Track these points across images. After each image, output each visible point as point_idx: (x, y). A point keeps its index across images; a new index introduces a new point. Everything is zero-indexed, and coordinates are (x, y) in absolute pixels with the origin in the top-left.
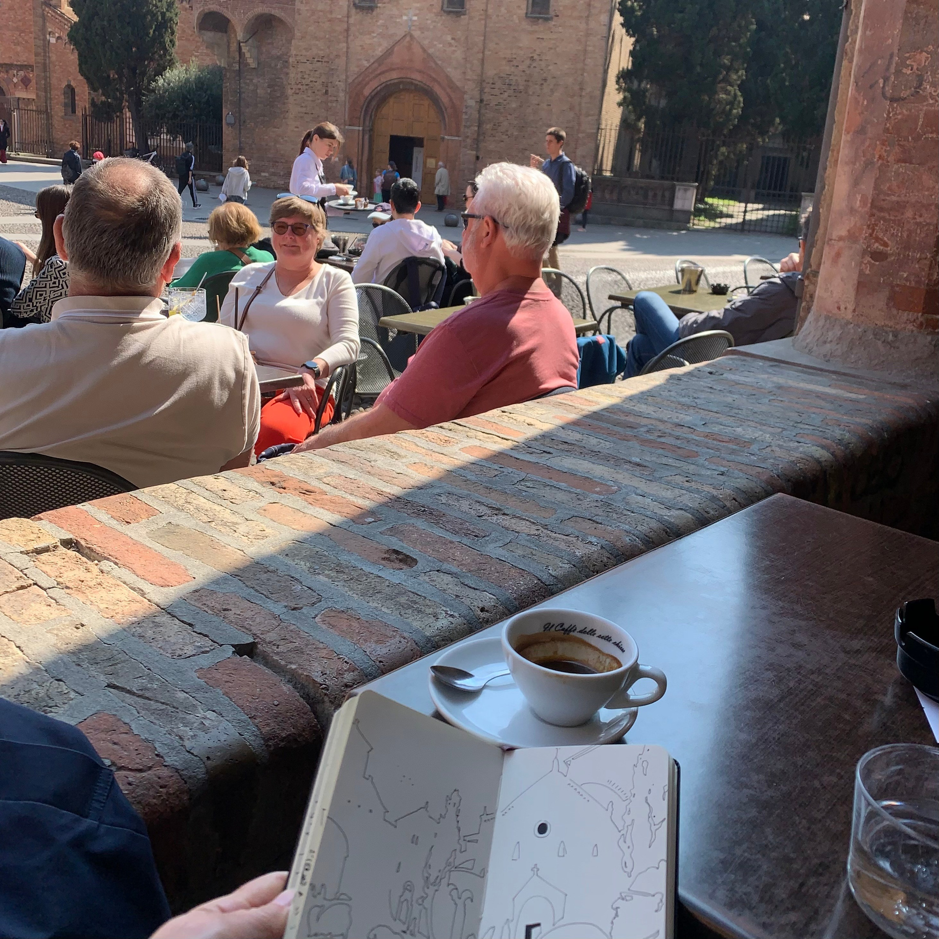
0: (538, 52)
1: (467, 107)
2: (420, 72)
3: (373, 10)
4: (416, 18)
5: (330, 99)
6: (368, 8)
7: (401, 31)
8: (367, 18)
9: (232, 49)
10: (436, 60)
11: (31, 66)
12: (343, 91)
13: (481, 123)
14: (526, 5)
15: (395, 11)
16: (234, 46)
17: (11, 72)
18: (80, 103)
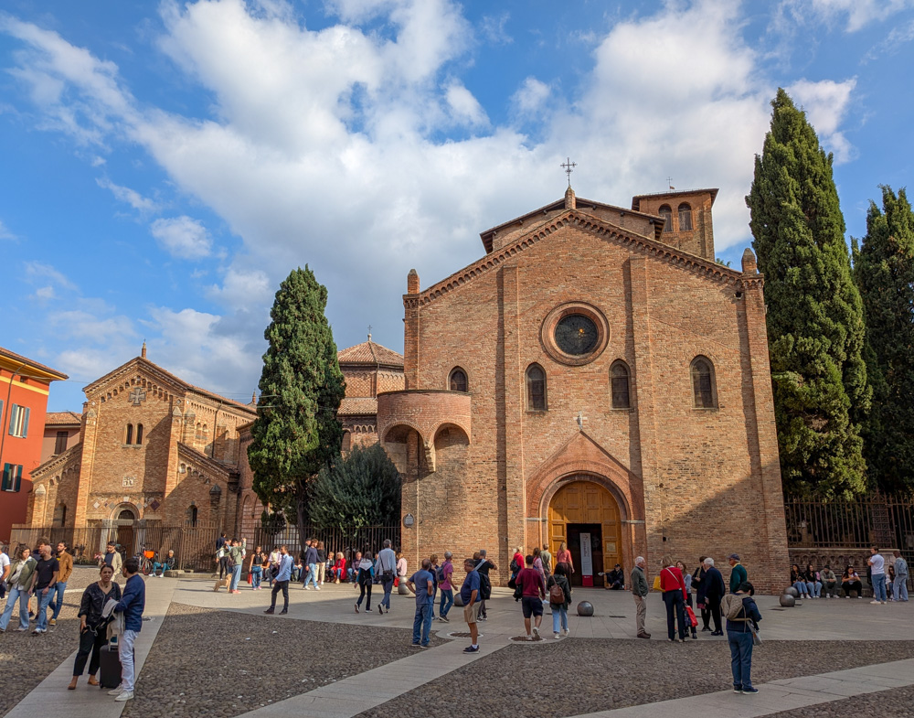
0: (710, 438)
1: (647, 492)
2: (595, 463)
3: (544, 414)
4: (586, 418)
5: (508, 493)
6: (539, 414)
7: (573, 430)
8: (539, 422)
9: (411, 456)
10: (610, 452)
11: (160, 493)
12: (521, 486)
13: (664, 506)
14: (691, 401)
15: (565, 414)
16: (413, 454)
17: (143, 499)
18: (201, 520)
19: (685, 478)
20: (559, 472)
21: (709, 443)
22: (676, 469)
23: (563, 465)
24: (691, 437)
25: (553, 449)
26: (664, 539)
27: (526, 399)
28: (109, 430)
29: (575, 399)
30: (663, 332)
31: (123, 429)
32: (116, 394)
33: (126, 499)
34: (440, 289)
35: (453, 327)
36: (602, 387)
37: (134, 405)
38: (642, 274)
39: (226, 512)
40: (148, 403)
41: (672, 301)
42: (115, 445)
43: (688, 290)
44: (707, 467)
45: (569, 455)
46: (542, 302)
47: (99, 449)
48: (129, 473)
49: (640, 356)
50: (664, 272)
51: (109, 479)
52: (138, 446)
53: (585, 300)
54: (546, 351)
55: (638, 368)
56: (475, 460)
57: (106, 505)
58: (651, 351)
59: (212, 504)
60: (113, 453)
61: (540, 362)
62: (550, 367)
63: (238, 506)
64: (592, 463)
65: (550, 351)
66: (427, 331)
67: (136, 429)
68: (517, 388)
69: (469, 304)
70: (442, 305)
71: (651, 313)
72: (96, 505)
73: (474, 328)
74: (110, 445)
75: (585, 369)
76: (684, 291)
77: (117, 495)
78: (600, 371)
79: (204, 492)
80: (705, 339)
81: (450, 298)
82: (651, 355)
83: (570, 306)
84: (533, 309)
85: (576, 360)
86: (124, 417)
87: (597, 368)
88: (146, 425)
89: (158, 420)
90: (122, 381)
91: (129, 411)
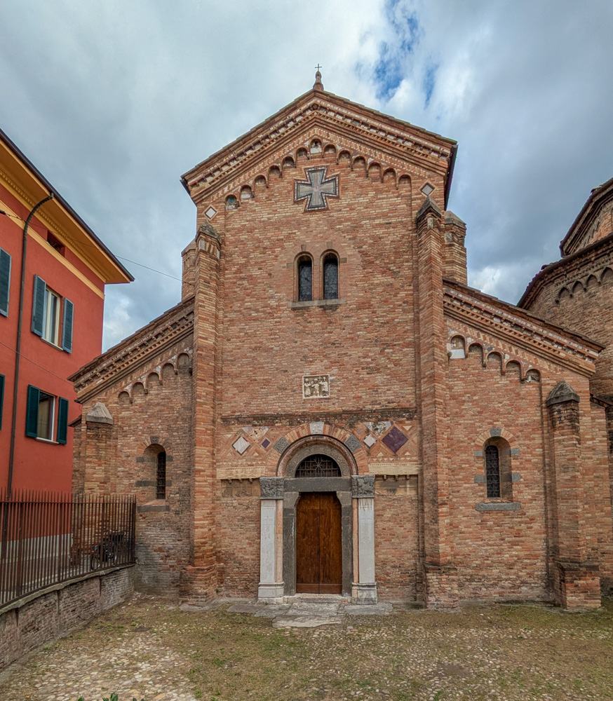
11: (406, 410)
17: (361, 426)
18: (523, 473)
28: (255, 272)
31: (288, 265)
32: (263, 186)
33: (317, 428)
37: (311, 210)
40: (344, 201)
42: (273, 303)
48: (318, 367)
51: (267, 382)
52: (329, 301)
57: (265, 443)
60: (270, 323)
67: (318, 263)
72: (240, 445)
74: (259, 305)
77: (293, 419)
79: (522, 403)
86: (288, 237)
88: (347, 252)
89: (377, 239)
90: (276, 156)
91: (299, 223)
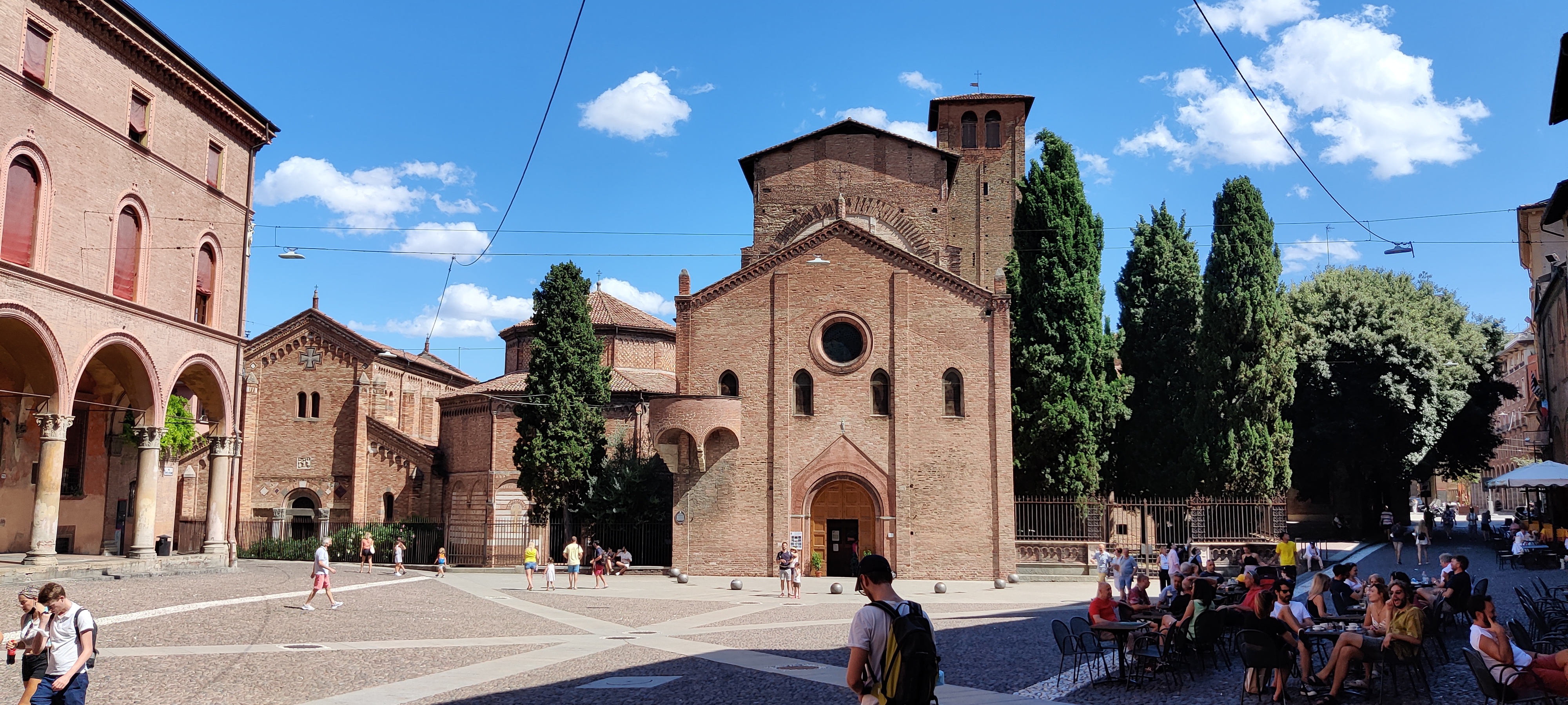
0: (956, 444)
1: (899, 492)
2: (855, 465)
3: (810, 419)
4: (848, 423)
5: (774, 493)
6: (805, 418)
7: (836, 433)
8: (805, 426)
9: (682, 457)
10: (868, 456)
11: (346, 477)
12: (787, 485)
13: (913, 503)
14: (942, 409)
15: (830, 418)
16: (685, 454)
17: (324, 484)
18: (399, 509)
19: (932, 479)
20: (822, 473)
21: (954, 448)
22: (925, 471)
23: (825, 467)
24: (940, 442)
25: (817, 452)
26: (912, 533)
27: (794, 404)
28: (276, 400)
29: (839, 406)
30: (920, 344)
31: (294, 398)
32: (282, 355)
33: (303, 484)
34: (712, 292)
35: (724, 331)
36: (863, 394)
37: (307, 369)
38: (904, 289)
39: (430, 500)
40: (324, 366)
41: (930, 316)
42: (284, 417)
43: (945, 306)
44: (952, 470)
45: (832, 457)
46: (811, 310)
47: (263, 423)
48: (305, 453)
49: (899, 367)
50: (924, 287)
51: (279, 459)
52: (315, 419)
53: (851, 310)
54: (813, 359)
55: (897, 378)
56: (744, 461)
57: (277, 491)
58: (909, 362)
59: (415, 492)
60: (282, 428)
61: (808, 369)
62: (817, 375)
63: (444, 494)
64: (852, 464)
65: (818, 358)
66: (699, 333)
67: (310, 399)
68: (785, 393)
69: (741, 308)
70: (714, 308)
71: (911, 326)
72: (264, 491)
73: (745, 333)
74: (277, 418)
75: (849, 377)
76: (941, 306)
77: (290, 479)
78: (862, 379)
79: (402, 478)
80: (957, 353)
81: (722, 302)
82: (909, 367)
83: (837, 315)
84: (803, 317)
85: (842, 368)
86: (294, 383)
87: (860, 377)
88: (324, 394)
89: (339, 388)
90: (290, 339)
91: (300, 376)
